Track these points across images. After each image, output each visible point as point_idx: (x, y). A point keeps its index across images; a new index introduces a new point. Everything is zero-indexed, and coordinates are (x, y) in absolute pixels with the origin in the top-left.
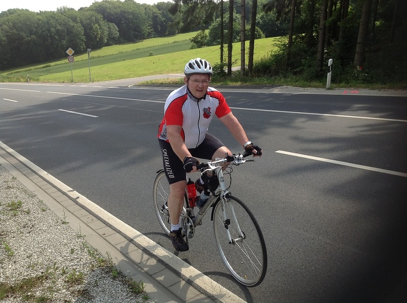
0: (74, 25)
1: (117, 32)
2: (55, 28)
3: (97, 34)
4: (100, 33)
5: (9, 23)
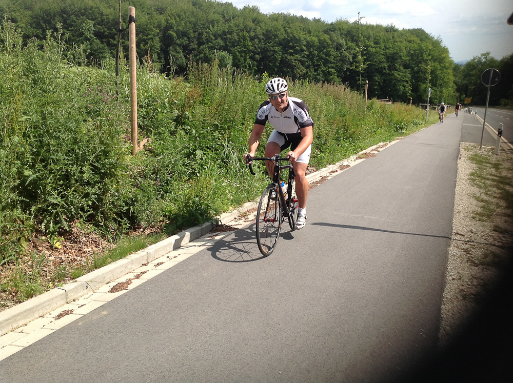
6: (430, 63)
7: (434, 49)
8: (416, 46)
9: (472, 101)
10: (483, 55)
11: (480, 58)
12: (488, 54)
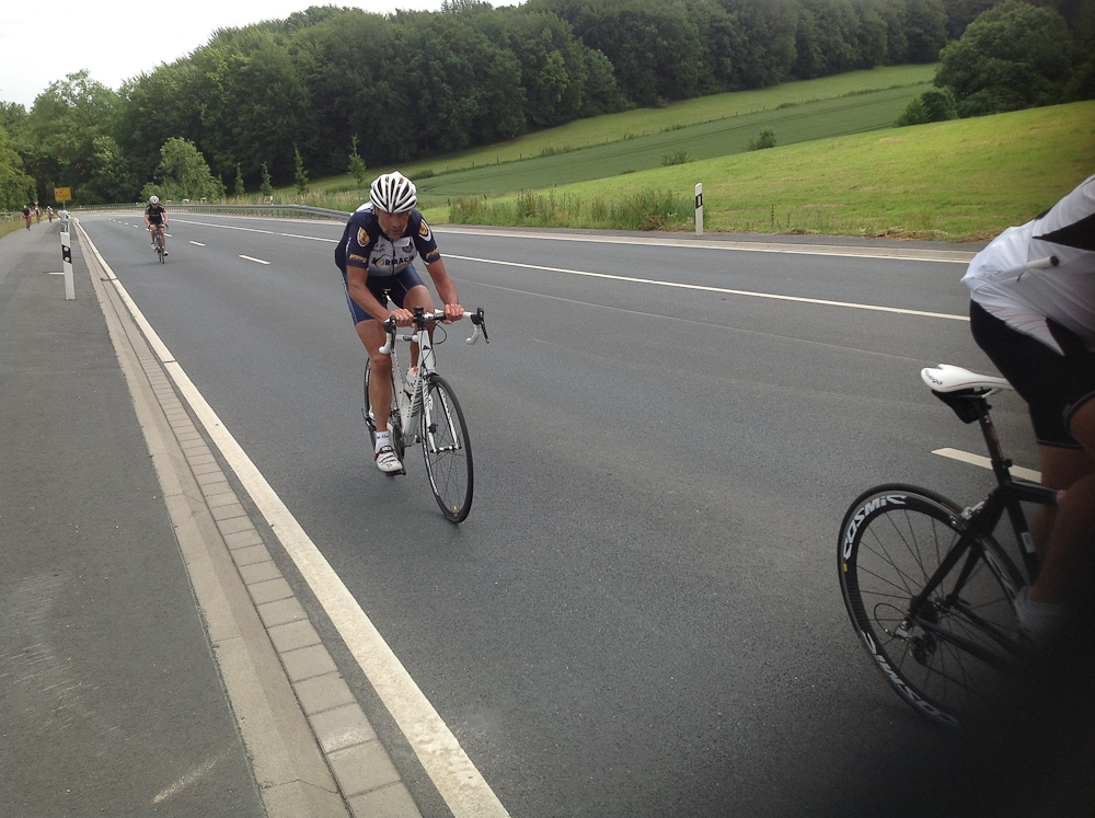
0: (495, 54)
1: (610, 75)
2: (442, 60)
3: (557, 81)
4: (565, 79)
5: (314, 44)
9: (73, 196)
10: (72, 77)
11: (67, 86)
12: (83, 74)
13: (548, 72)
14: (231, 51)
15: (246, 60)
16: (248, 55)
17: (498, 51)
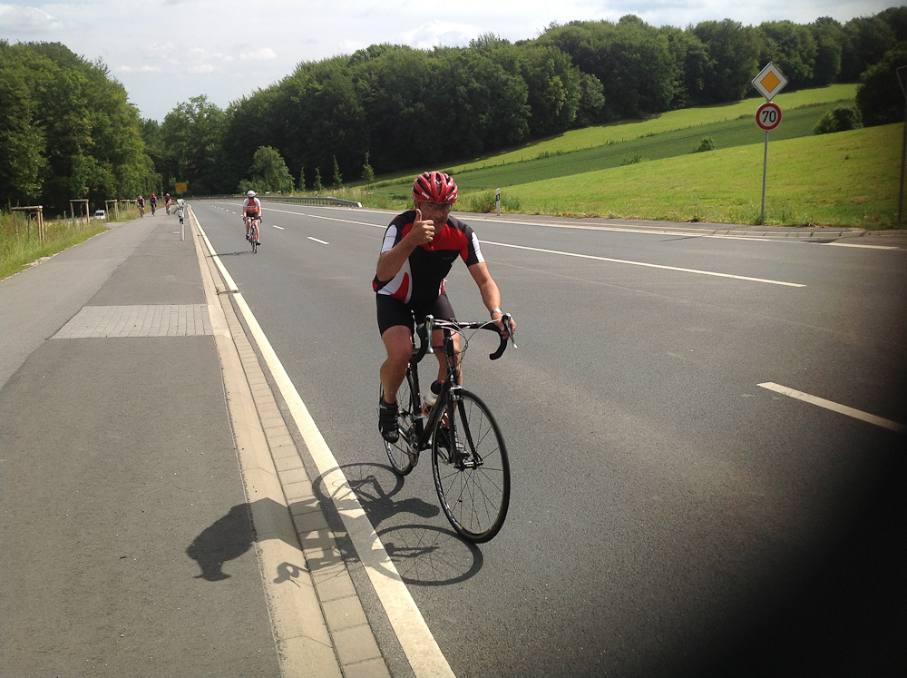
0: (508, 80)
1: (601, 95)
2: (466, 86)
3: (557, 100)
4: (563, 98)
5: (370, 74)
6: (87, 112)
7: (93, 83)
8: (51, 77)
10: (194, 100)
11: (190, 107)
12: (202, 99)
13: (550, 93)
14: (310, 81)
15: (320, 87)
16: (321, 84)
17: (510, 77)
